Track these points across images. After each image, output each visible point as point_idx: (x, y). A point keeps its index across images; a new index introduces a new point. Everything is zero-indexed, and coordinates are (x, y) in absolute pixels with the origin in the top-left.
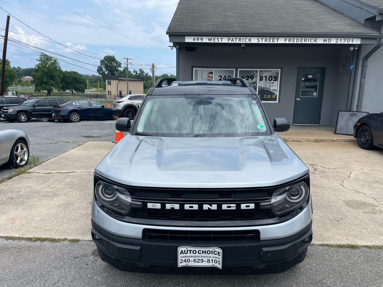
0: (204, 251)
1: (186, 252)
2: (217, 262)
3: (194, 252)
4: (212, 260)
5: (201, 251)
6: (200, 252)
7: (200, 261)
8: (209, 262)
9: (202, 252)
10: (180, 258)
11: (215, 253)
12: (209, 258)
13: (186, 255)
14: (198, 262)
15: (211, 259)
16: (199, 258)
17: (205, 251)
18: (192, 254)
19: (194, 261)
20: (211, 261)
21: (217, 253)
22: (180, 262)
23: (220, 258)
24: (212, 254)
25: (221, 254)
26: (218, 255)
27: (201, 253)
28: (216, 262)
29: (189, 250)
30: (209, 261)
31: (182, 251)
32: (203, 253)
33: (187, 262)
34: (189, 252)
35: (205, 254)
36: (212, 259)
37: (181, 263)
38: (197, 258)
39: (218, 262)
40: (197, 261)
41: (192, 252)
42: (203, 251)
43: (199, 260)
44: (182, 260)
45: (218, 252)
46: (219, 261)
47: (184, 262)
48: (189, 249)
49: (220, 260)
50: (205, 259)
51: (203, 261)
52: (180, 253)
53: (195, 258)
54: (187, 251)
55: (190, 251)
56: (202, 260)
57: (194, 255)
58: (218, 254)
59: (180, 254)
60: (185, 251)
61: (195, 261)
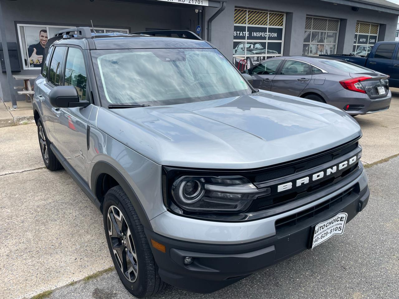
1: (318, 231)
3: (324, 227)
7: (325, 235)
8: (331, 232)
11: (338, 219)
13: (317, 234)
15: (333, 228)
16: (325, 232)
17: (331, 221)
21: (340, 219)
22: (313, 244)
23: (342, 224)
24: (335, 222)
27: (328, 226)
28: (336, 230)
33: (316, 242)
35: (330, 224)
45: (341, 217)
46: (340, 227)
48: (321, 225)
53: (322, 234)
54: (319, 228)
57: (322, 230)
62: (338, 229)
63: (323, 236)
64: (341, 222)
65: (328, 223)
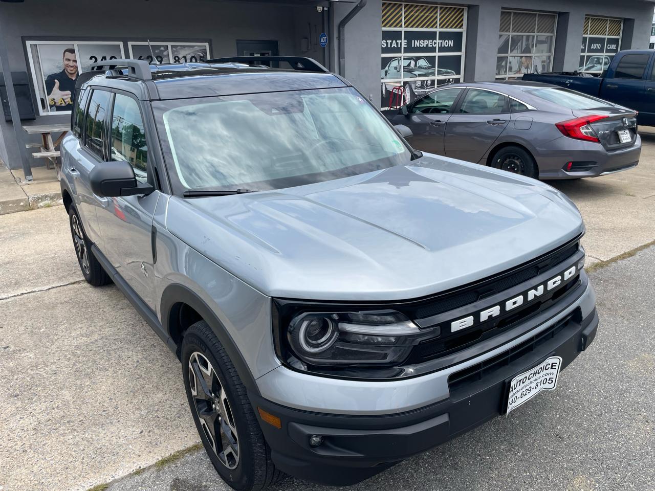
2: (548, 380)
3: (525, 380)
6: (530, 377)
7: (528, 392)
8: (537, 387)
10: (510, 400)
11: (548, 367)
13: (515, 391)
14: (525, 395)
15: (540, 381)
16: (527, 387)
17: (537, 371)
18: (521, 386)
22: (508, 407)
23: (555, 372)
24: (543, 371)
25: (557, 365)
26: (552, 368)
28: (545, 382)
31: (514, 385)
32: (533, 377)
33: (513, 403)
35: (536, 375)
36: (542, 379)
38: (524, 390)
41: (521, 382)
42: (534, 372)
45: (553, 364)
46: (550, 378)
47: (510, 405)
48: (520, 378)
49: (554, 376)
50: (534, 385)
51: (531, 389)
52: (510, 392)
54: (517, 382)
61: (522, 396)
63: (524, 393)
64: (552, 371)
65: (532, 374)
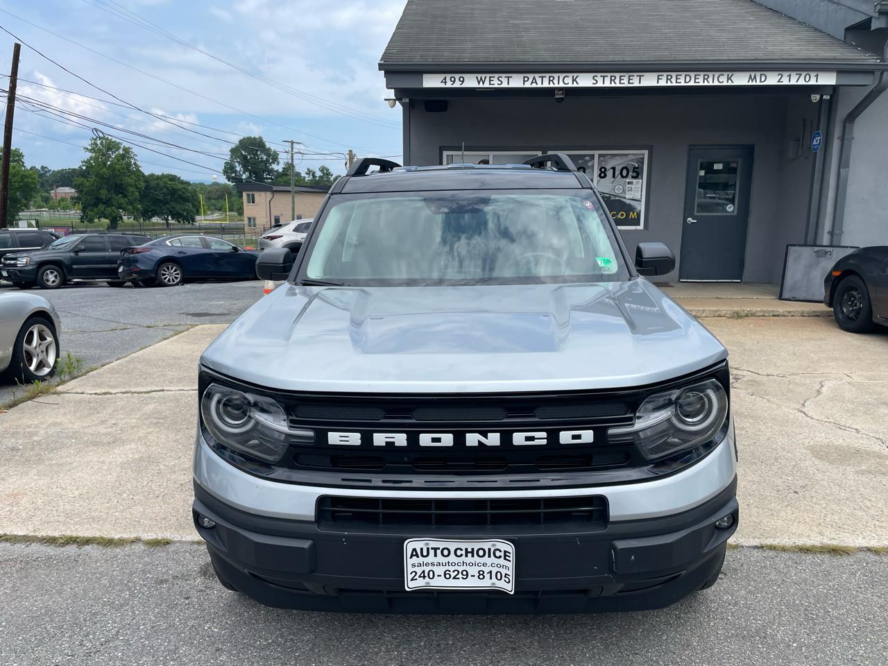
0: (470, 550)
1: (425, 554)
3: (446, 552)
4: (491, 572)
5: (461, 550)
6: (459, 553)
7: (460, 576)
8: (481, 577)
9: (463, 552)
10: (410, 569)
11: (498, 554)
12: (482, 568)
13: (426, 560)
14: (454, 578)
15: (486, 570)
16: (456, 568)
17: (473, 549)
18: (440, 558)
19: (445, 575)
20: (487, 576)
21: (502, 554)
22: (409, 579)
23: (509, 567)
24: (489, 556)
25: (511, 555)
26: (505, 559)
27: (462, 555)
28: (499, 577)
29: (432, 549)
30: (481, 575)
31: (414, 550)
32: (466, 556)
33: (427, 578)
34: (432, 552)
35: (473, 556)
36: (491, 568)
37: (412, 580)
38: (452, 569)
39: (505, 577)
40: (453, 575)
41: (439, 552)
42: (466, 549)
43: (456, 572)
44: (414, 574)
45: (505, 552)
46: (506, 574)
47: (420, 577)
48: (433, 544)
49: (510, 573)
50: (473, 571)
51: (467, 575)
52: (409, 556)
53: (447, 568)
54: (428, 549)
55: (435, 549)
56: (465, 573)
57: (445, 560)
58: (505, 556)
59: (411, 557)
60: (422, 549)
61: (448, 576)
62: (503, 578)
64: (506, 563)
